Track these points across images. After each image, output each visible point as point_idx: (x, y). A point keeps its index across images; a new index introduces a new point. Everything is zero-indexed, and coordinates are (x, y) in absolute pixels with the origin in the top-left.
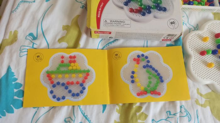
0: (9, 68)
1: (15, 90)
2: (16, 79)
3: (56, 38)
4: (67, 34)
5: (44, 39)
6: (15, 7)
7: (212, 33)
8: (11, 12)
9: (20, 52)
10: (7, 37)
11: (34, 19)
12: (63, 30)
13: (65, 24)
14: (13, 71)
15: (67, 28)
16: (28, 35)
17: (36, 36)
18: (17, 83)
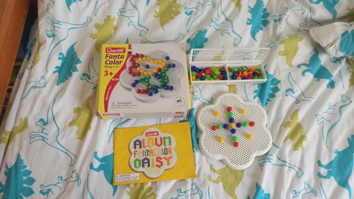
0: (19, 156)
1: (25, 178)
2: (25, 166)
3: (66, 122)
4: (78, 117)
5: (54, 124)
6: (26, 93)
7: (224, 106)
8: (22, 99)
9: (29, 138)
10: (18, 125)
11: (44, 103)
12: (74, 113)
13: (76, 107)
14: (22, 158)
15: (78, 111)
16: (38, 120)
17: (46, 121)
18: (26, 170)
